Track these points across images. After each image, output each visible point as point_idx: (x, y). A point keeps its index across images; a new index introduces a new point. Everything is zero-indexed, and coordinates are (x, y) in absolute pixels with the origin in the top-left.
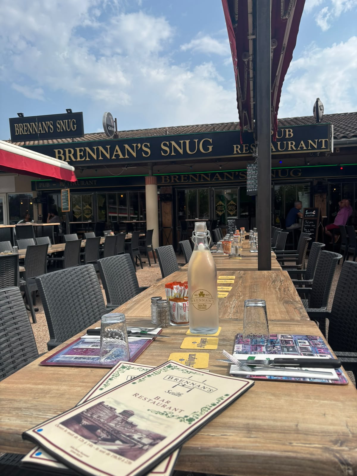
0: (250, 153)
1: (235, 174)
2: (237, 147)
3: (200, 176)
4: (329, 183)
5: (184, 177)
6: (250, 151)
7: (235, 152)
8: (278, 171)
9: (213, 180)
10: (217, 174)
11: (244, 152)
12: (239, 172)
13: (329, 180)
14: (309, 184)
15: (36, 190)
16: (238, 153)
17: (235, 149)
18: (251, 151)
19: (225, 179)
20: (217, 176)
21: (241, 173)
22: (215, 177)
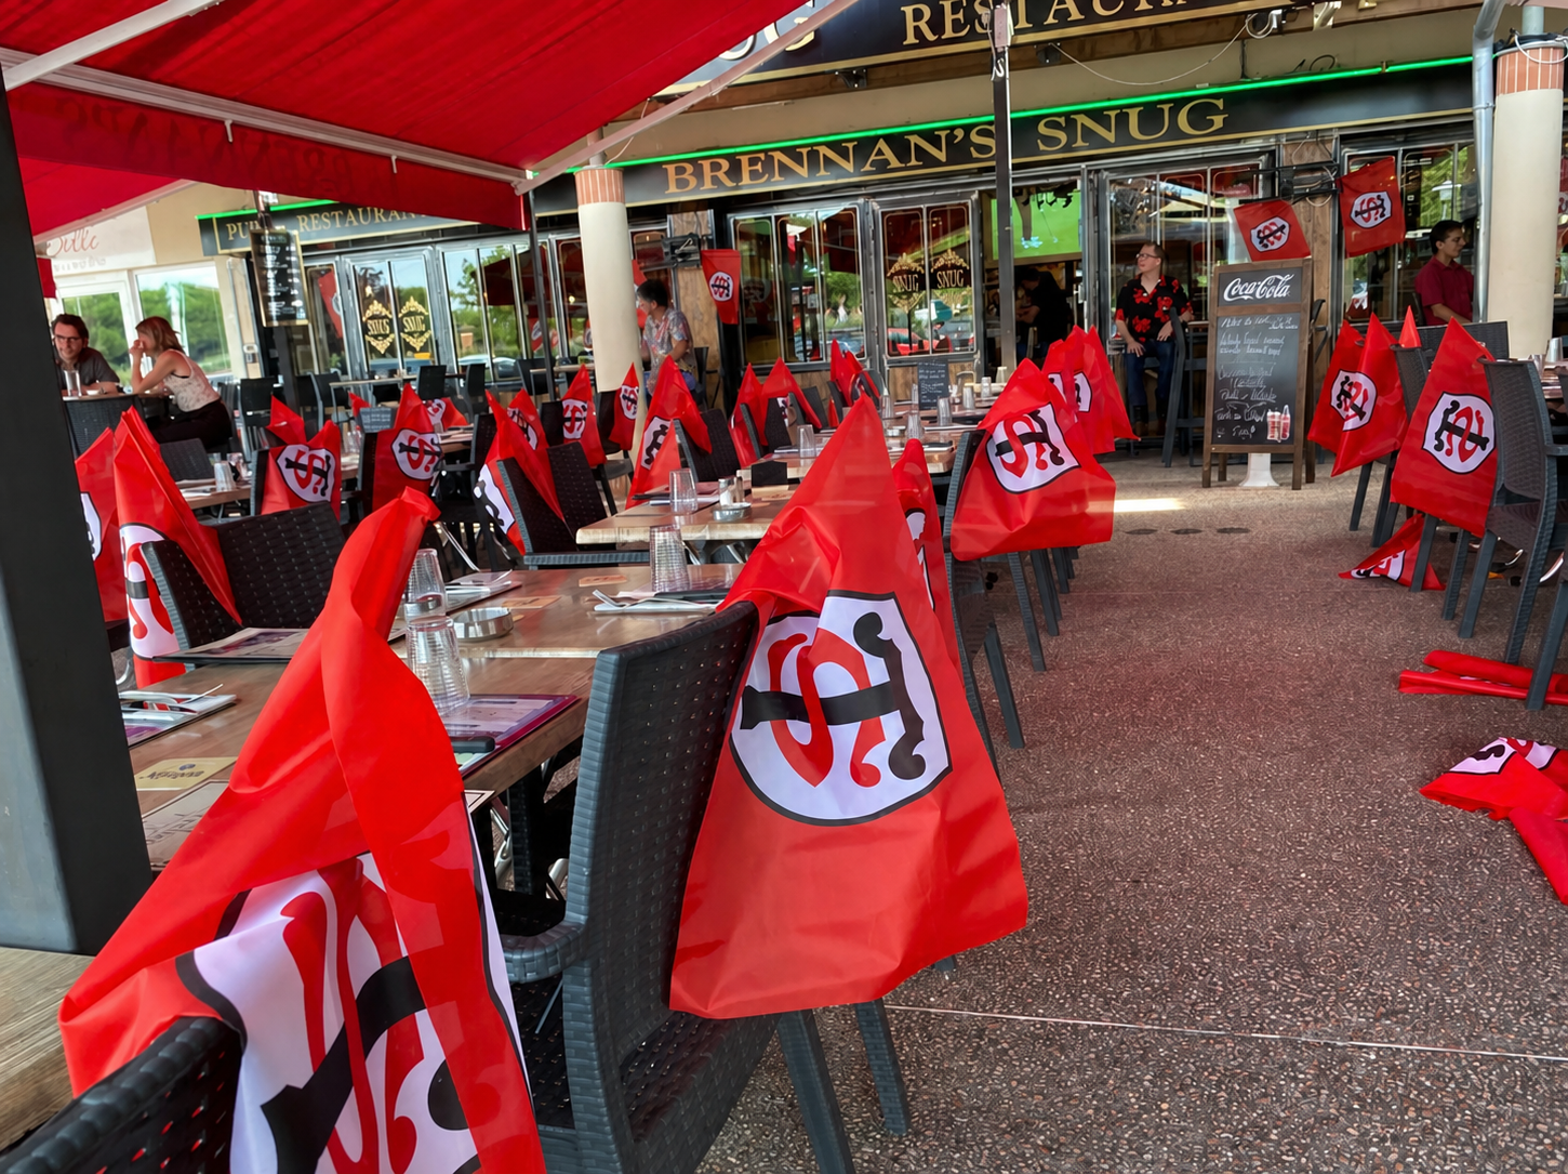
0: (973, 36)
1: (951, 137)
2: (918, 15)
3: (814, 155)
4: (1348, 152)
5: (753, 162)
6: (973, 28)
7: (911, 39)
8: (1127, 114)
9: (868, 168)
10: (882, 144)
11: (949, 33)
12: (967, 129)
13: (1345, 140)
14: (1262, 162)
15: (220, 251)
16: (923, 43)
17: (910, 24)
18: (979, 29)
19: (913, 162)
20: (880, 152)
21: (979, 133)
22: (873, 157)
